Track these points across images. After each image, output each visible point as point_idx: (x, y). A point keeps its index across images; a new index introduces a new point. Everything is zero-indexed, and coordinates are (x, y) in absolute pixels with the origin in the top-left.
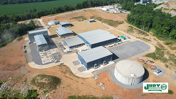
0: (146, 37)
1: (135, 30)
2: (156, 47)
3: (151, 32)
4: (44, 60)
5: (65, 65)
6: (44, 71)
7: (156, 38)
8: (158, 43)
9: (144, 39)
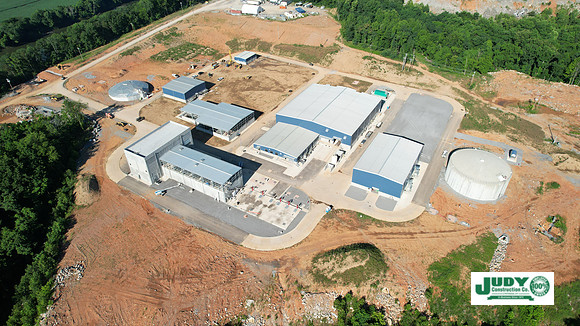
0: (421, 80)
1: (384, 66)
2: (459, 100)
3: (421, 65)
4: (275, 219)
5: (341, 210)
6: (310, 244)
7: (440, 77)
8: (454, 89)
9: (421, 84)
